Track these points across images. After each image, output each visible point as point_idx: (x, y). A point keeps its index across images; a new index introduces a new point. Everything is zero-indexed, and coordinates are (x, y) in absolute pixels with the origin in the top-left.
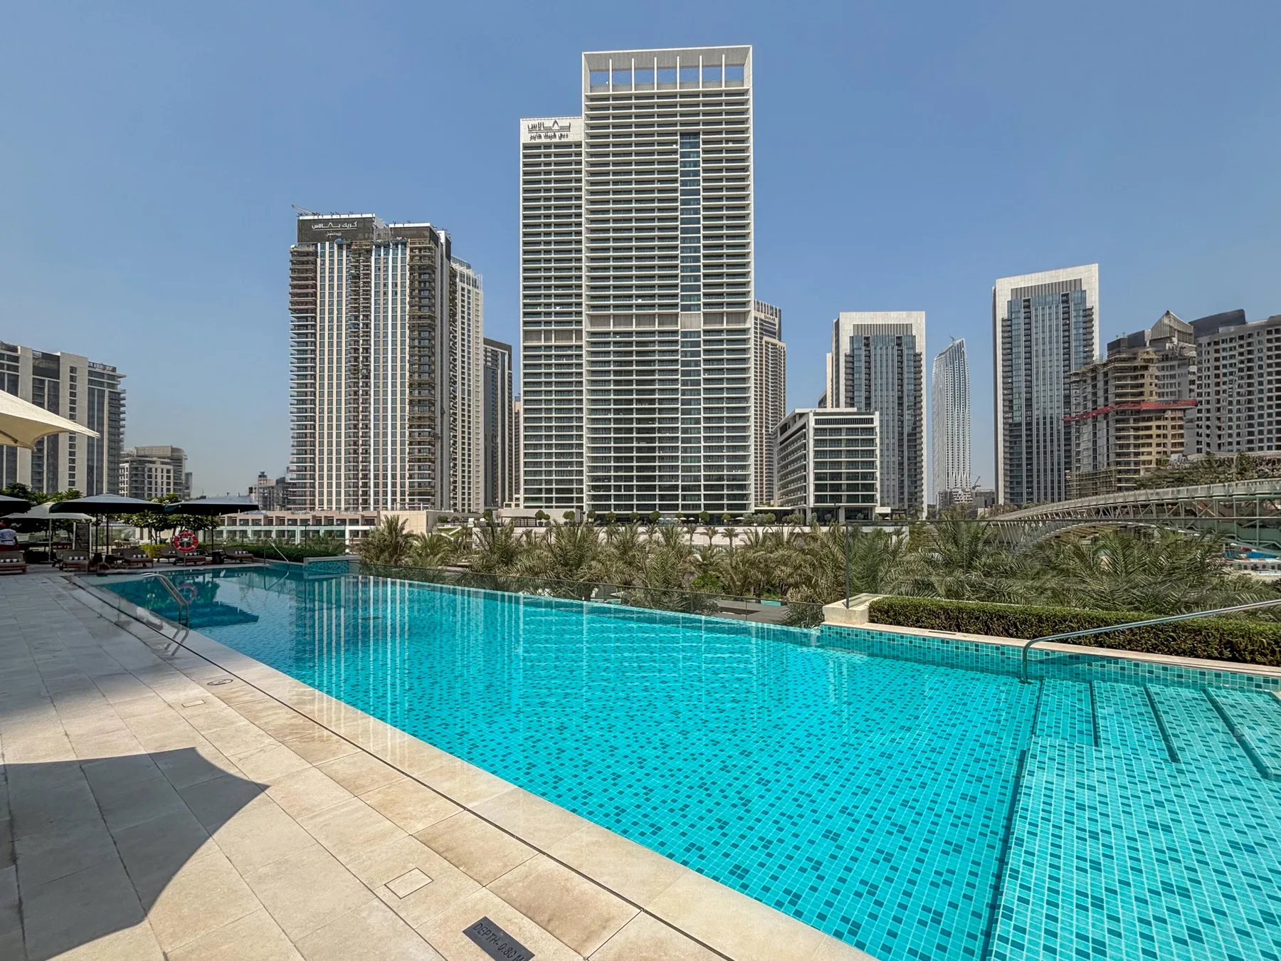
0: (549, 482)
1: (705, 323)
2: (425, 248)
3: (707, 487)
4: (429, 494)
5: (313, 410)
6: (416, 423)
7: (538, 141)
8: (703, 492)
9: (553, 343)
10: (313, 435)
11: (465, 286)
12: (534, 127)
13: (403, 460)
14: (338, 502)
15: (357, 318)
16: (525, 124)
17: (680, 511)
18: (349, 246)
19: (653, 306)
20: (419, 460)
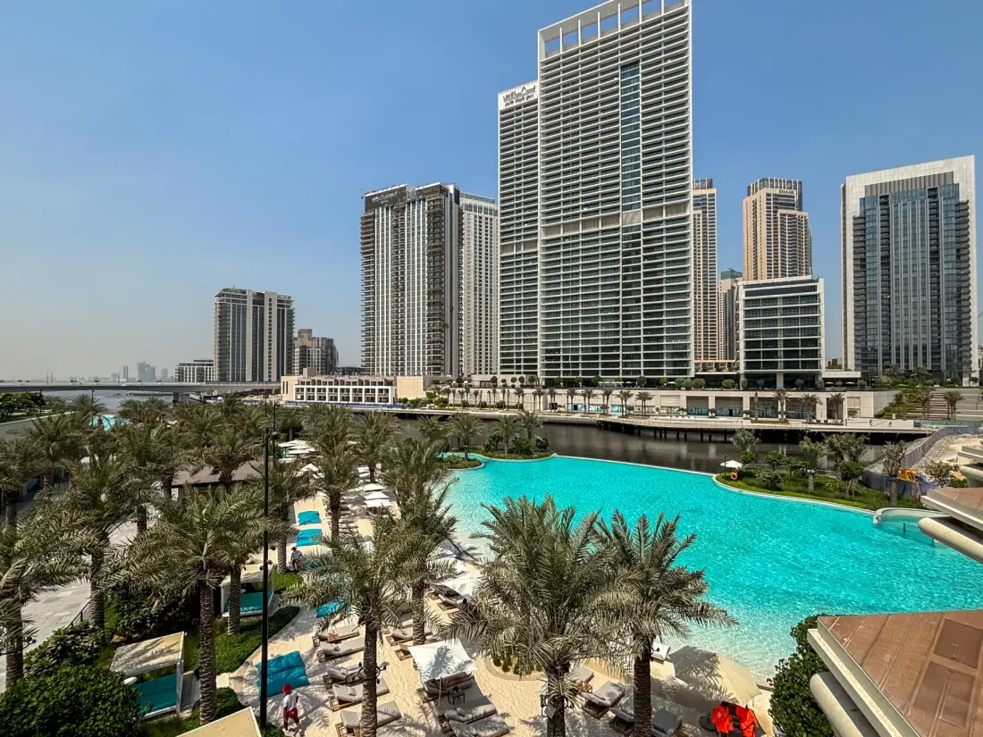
0: (518, 354)
1: (644, 218)
2: (437, 200)
3: (646, 356)
4: (440, 364)
5: (374, 314)
6: (431, 317)
7: (511, 106)
8: (642, 360)
9: (522, 251)
10: (374, 329)
11: (488, 216)
12: (508, 96)
13: (424, 342)
14: (387, 370)
15: (397, 253)
16: (501, 97)
17: (621, 376)
18: (392, 207)
19: (597, 211)
20: (434, 342)
